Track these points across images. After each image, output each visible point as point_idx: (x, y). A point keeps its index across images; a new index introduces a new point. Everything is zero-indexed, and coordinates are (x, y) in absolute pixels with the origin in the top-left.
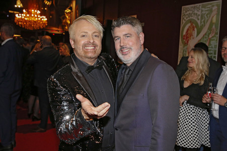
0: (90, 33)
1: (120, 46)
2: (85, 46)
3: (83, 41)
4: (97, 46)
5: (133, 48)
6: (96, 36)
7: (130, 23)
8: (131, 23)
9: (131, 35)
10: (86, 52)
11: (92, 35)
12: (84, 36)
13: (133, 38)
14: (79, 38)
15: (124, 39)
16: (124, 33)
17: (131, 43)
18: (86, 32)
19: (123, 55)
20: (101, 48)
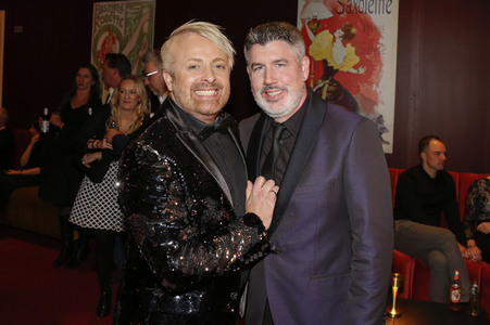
0: (207, 61)
1: (265, 84)
2: (196, 88)
3: (191, 79)
4: (221, 88)
5: (289, 88)
6: (218, 67)
7: (285, 38)
8: (288, 38)
9: (287, 61)
10: (198, 102)
11: (211, 66)
12: (194, 67)
13: (291, 69)
14: (183, 71)
15: (272, 69)
16: (274, 58)
17: (285, 79)
18: (199, 60)
19: (269, 101)
20: (229, 92)
